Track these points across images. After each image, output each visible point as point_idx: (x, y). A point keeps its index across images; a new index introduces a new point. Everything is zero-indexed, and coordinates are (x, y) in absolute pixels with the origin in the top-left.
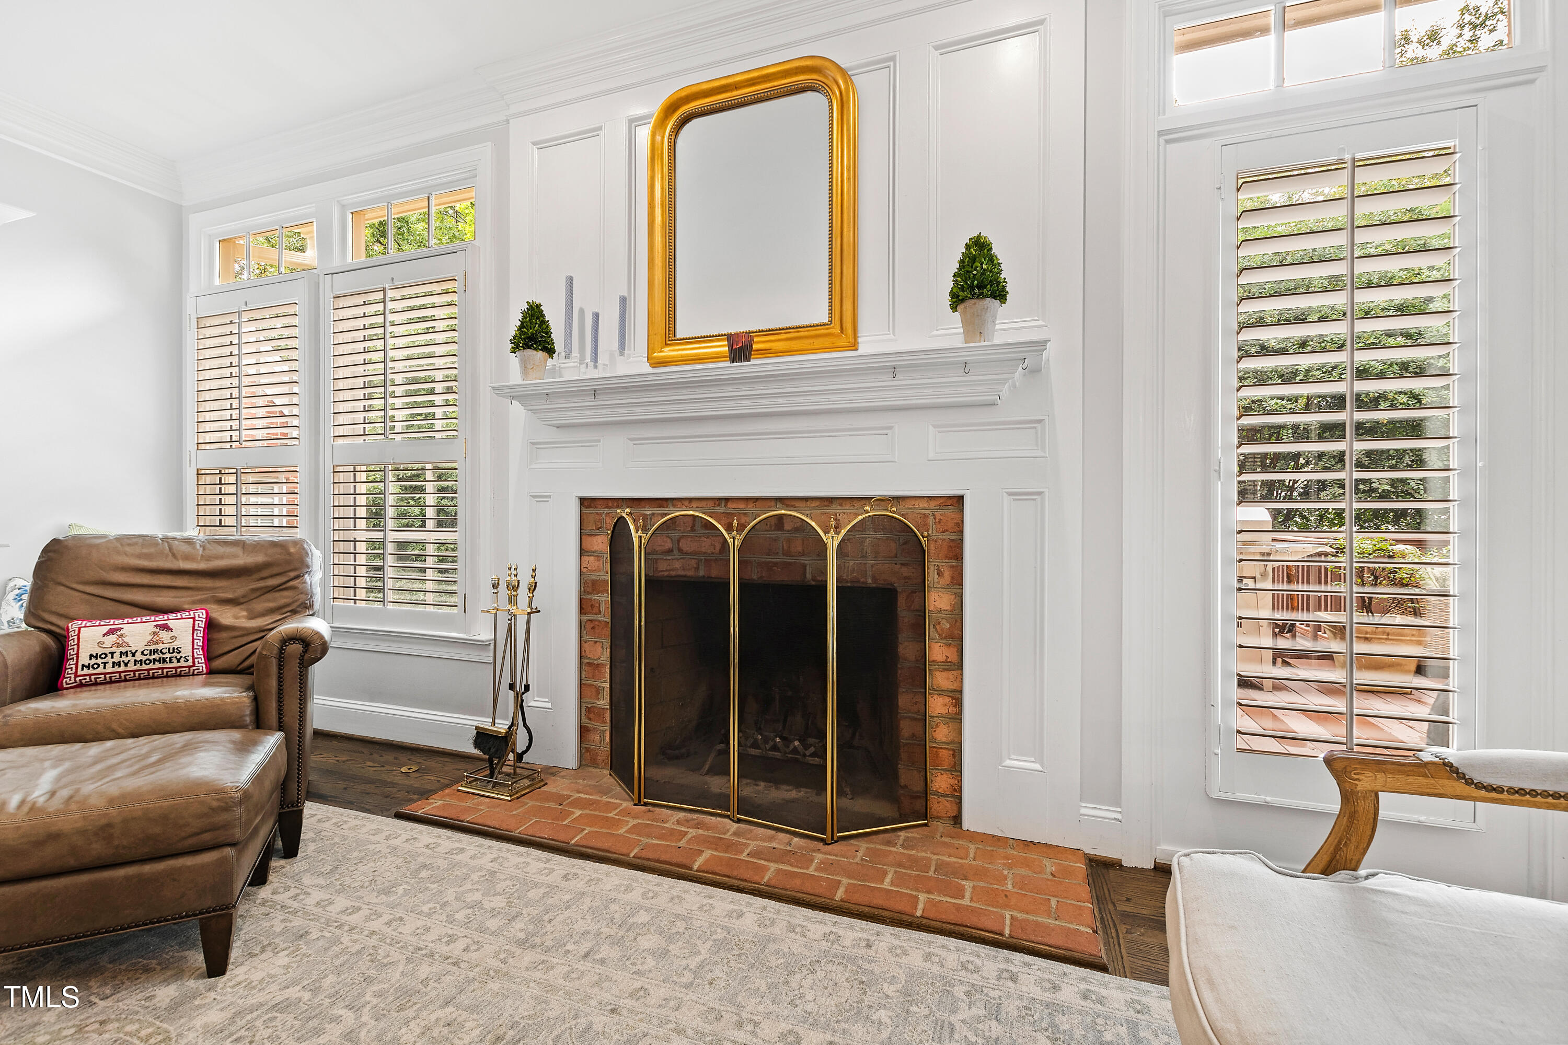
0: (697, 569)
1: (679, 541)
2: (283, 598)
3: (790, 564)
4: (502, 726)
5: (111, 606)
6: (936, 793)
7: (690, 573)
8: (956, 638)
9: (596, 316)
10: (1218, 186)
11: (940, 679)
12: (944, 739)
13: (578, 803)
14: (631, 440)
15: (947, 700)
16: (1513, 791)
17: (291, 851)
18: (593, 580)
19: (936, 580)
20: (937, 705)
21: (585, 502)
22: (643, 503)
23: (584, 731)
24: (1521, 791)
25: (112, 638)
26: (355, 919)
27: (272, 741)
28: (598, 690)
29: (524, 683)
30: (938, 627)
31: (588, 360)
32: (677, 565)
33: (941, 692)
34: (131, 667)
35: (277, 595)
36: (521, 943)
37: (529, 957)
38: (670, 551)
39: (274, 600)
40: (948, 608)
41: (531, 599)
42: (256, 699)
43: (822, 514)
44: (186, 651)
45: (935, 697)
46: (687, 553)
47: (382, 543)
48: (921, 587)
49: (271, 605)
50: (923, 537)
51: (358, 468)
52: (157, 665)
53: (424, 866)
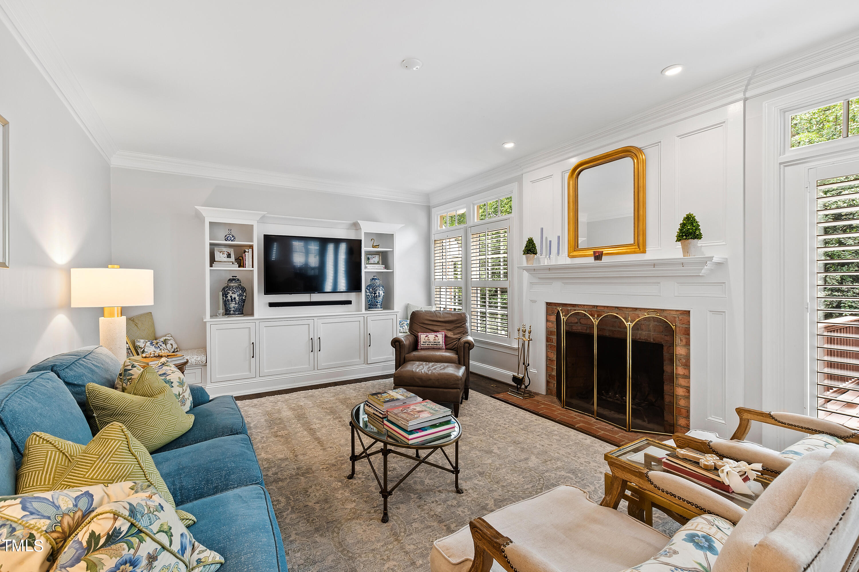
0: (586, 330)
1: (580, 320)
2: (461, 330)
3: (620, 331)
4: (521, 376)
5: (425, 330)
6: (680, 426)
7: (584, 331)
8: (687, 366)
9: (550, 241)
10: (806, 187)
11: (682, 381)
12: (683, 405)
13: (544, 404)
14: (563, 283)
15: (684, 390)
16: (789, 424)
17: (466, 399)
18: (550, 331)
19: (679, 343)
20: (680, 392)
21: (548, 304)
22: (567, 305)
23: (548, 382)
24: (791, 425)
25: (427, 338)
26: (482, 415)
27: (463, 368)
28: (553, 369)
29: (527, 363)
30: (680, 361)
31: (548, 257)
32: (579, 328)
33: (682, 387)
34: (430, 346)
35: (460, 329)
36: (522, 429)
37: (523, 432)
38: (577, 323)
39: (459, 330)
40: (685, 354)
41: (529, 336)
42: (459, 357)
43: (633, 314)
44: (441, 343)
45: (680, 388)
46: (583, 324)
47: (485, 313)
48: (672, 345)
49: (459, 332)
50: (673, 326)
51: (478, 289)
52: (435, 346)
53: (498, 409)
